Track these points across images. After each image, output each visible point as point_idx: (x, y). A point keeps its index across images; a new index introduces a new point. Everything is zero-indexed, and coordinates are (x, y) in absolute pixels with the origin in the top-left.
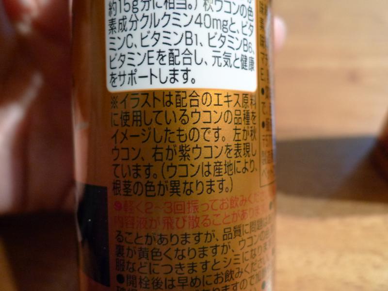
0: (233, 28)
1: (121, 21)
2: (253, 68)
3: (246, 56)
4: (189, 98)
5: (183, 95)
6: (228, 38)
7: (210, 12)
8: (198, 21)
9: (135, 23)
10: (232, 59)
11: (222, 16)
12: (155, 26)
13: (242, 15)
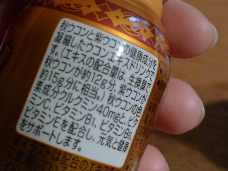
0: (122, 120)
1: (47, 87)
2: (126, 150)
3: (124, 141)
4: (71, 161)
5: (68, 157)
6: (116, 127)
7: (110, 106)
8: (100, 110)
9: (56, 93)
10: (113, 141)
11: (118, 110)
12: (69, 102)
13: (132, 112)
